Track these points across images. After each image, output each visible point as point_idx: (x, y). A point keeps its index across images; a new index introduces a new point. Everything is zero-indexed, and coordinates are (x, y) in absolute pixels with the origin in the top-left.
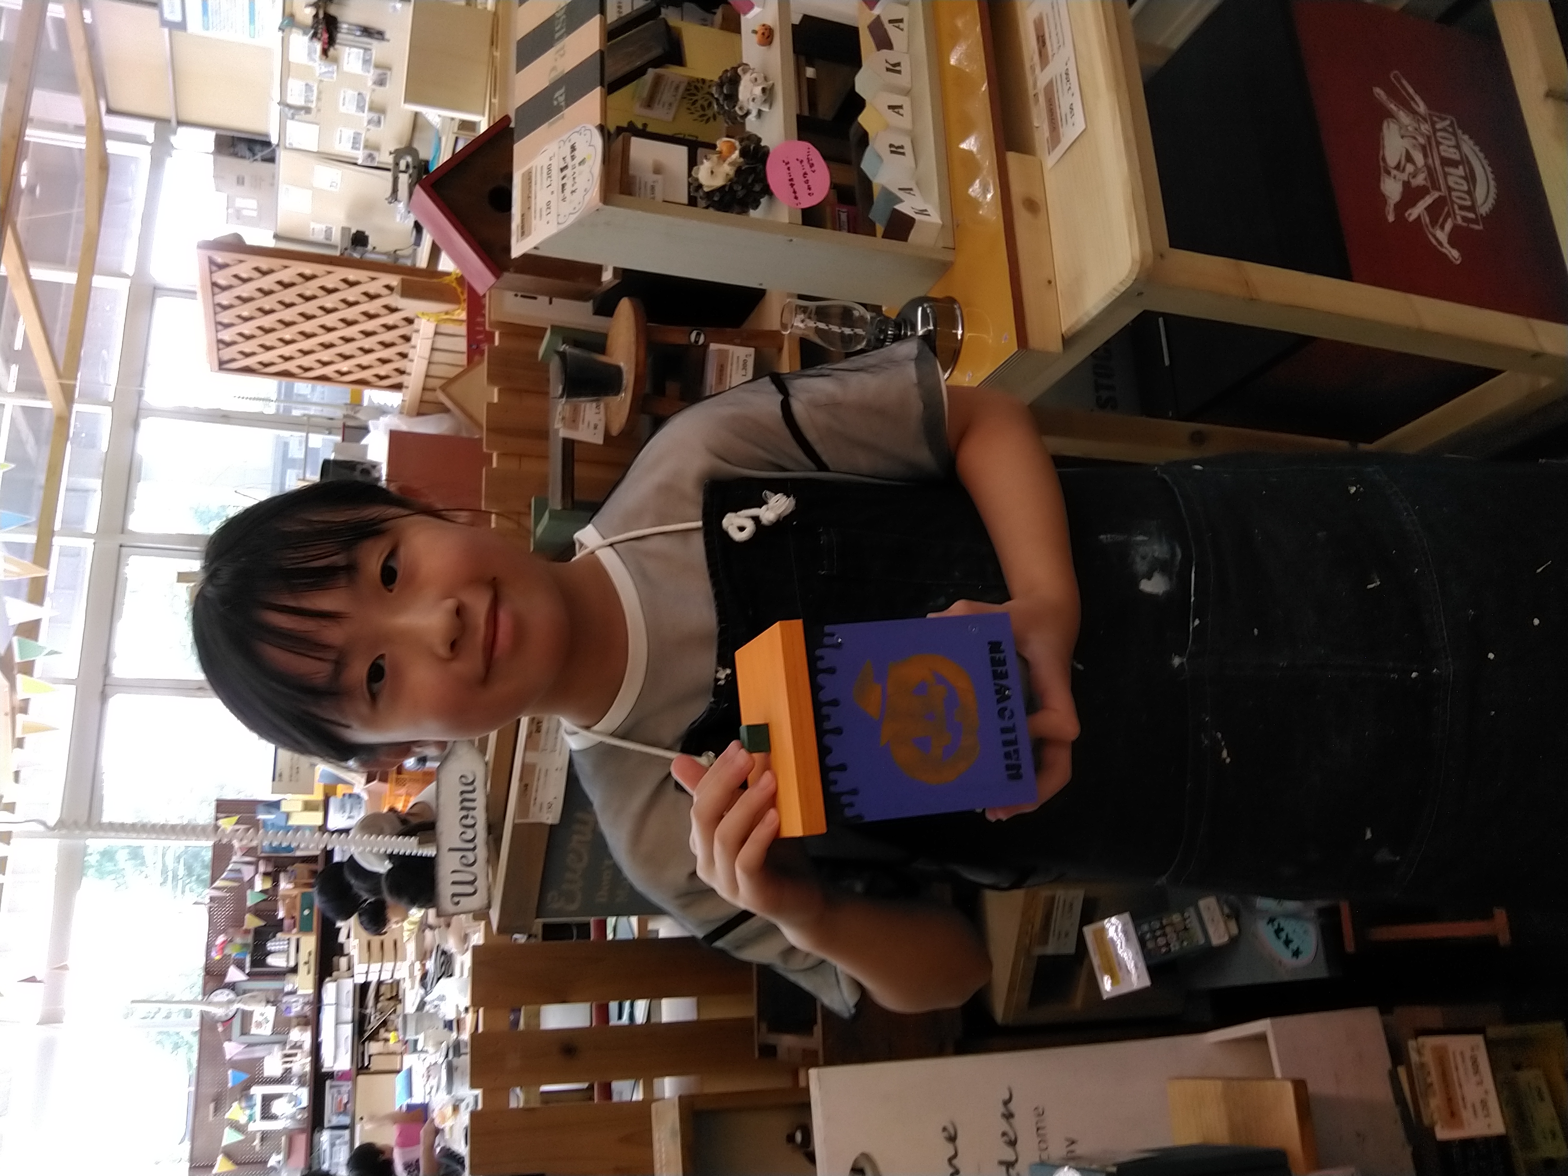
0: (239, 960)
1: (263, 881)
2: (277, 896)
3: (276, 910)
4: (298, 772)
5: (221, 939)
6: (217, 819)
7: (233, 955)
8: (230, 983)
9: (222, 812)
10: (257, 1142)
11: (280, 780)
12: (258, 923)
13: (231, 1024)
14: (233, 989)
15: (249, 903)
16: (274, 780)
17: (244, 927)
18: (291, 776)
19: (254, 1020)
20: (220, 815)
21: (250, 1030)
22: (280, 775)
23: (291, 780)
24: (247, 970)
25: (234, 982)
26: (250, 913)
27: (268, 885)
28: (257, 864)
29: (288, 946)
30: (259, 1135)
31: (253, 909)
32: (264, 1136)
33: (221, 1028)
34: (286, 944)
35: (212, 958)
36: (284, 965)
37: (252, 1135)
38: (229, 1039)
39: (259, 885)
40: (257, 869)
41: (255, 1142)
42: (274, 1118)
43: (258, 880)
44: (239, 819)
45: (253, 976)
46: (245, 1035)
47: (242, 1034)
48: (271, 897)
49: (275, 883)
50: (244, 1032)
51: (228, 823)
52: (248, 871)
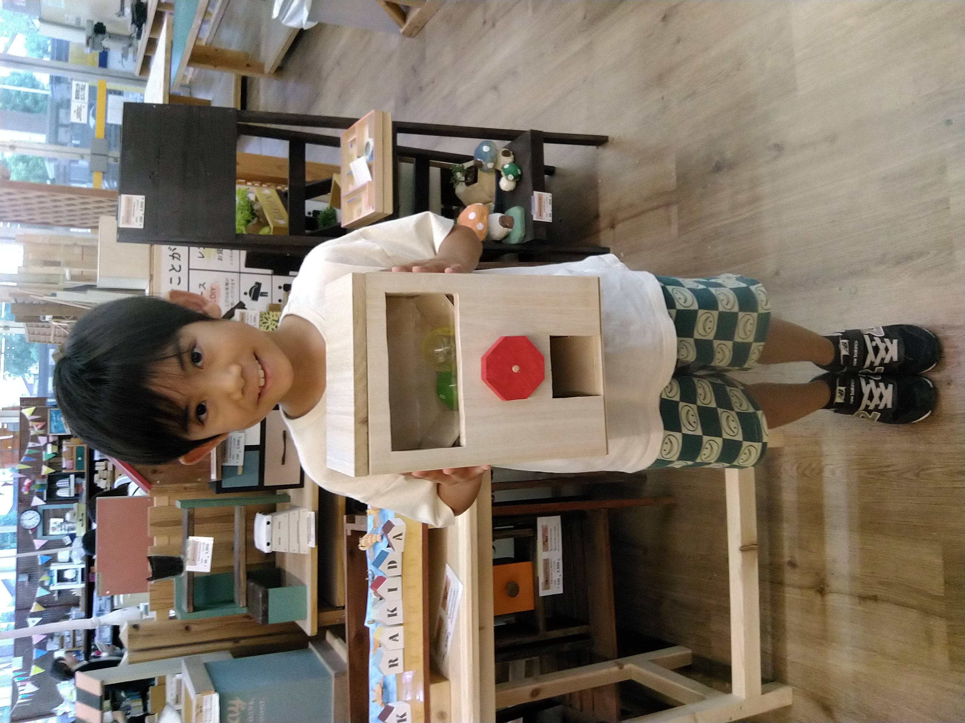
0: (39, 492)
1: (52, 447)
2: (61, 455)
3: (60, 463)
5: (27, 481)
6: (21, 409)
7: (36, 491)
8: (34, 507)
9: (23, 405)
12: (50, 471)
13: (37, 531)
14: (36, 511)
15: (44, 459)
17: (42, 474)
19: (50, 526)
20: (23, 407)
21: (48, 533)
24: (45, 499)
25: (37, 506)
26: (45, 465)
27: (56, 450)
28: (48, 437)
29: (69, 484)
30: (57, 592)
31: (47, 463)
32: (60, 592)
33: (30, 532)
34: (68, 483)
35: (22, 493)
36: (68, 496)
37: (53, 592)
38: (36, 538)
39: (50, 450)
40: (48, 440)
41: (55, 595)
42: (66, 580)
43: (49, 447)
44: (35, 410)
45: (49, 502)
46: (45, 535)
47: (44, 535)
48: (58, 455)
49: (60, 447)
50: (45, 533)
51: (28, 412)
52: (43, 440)
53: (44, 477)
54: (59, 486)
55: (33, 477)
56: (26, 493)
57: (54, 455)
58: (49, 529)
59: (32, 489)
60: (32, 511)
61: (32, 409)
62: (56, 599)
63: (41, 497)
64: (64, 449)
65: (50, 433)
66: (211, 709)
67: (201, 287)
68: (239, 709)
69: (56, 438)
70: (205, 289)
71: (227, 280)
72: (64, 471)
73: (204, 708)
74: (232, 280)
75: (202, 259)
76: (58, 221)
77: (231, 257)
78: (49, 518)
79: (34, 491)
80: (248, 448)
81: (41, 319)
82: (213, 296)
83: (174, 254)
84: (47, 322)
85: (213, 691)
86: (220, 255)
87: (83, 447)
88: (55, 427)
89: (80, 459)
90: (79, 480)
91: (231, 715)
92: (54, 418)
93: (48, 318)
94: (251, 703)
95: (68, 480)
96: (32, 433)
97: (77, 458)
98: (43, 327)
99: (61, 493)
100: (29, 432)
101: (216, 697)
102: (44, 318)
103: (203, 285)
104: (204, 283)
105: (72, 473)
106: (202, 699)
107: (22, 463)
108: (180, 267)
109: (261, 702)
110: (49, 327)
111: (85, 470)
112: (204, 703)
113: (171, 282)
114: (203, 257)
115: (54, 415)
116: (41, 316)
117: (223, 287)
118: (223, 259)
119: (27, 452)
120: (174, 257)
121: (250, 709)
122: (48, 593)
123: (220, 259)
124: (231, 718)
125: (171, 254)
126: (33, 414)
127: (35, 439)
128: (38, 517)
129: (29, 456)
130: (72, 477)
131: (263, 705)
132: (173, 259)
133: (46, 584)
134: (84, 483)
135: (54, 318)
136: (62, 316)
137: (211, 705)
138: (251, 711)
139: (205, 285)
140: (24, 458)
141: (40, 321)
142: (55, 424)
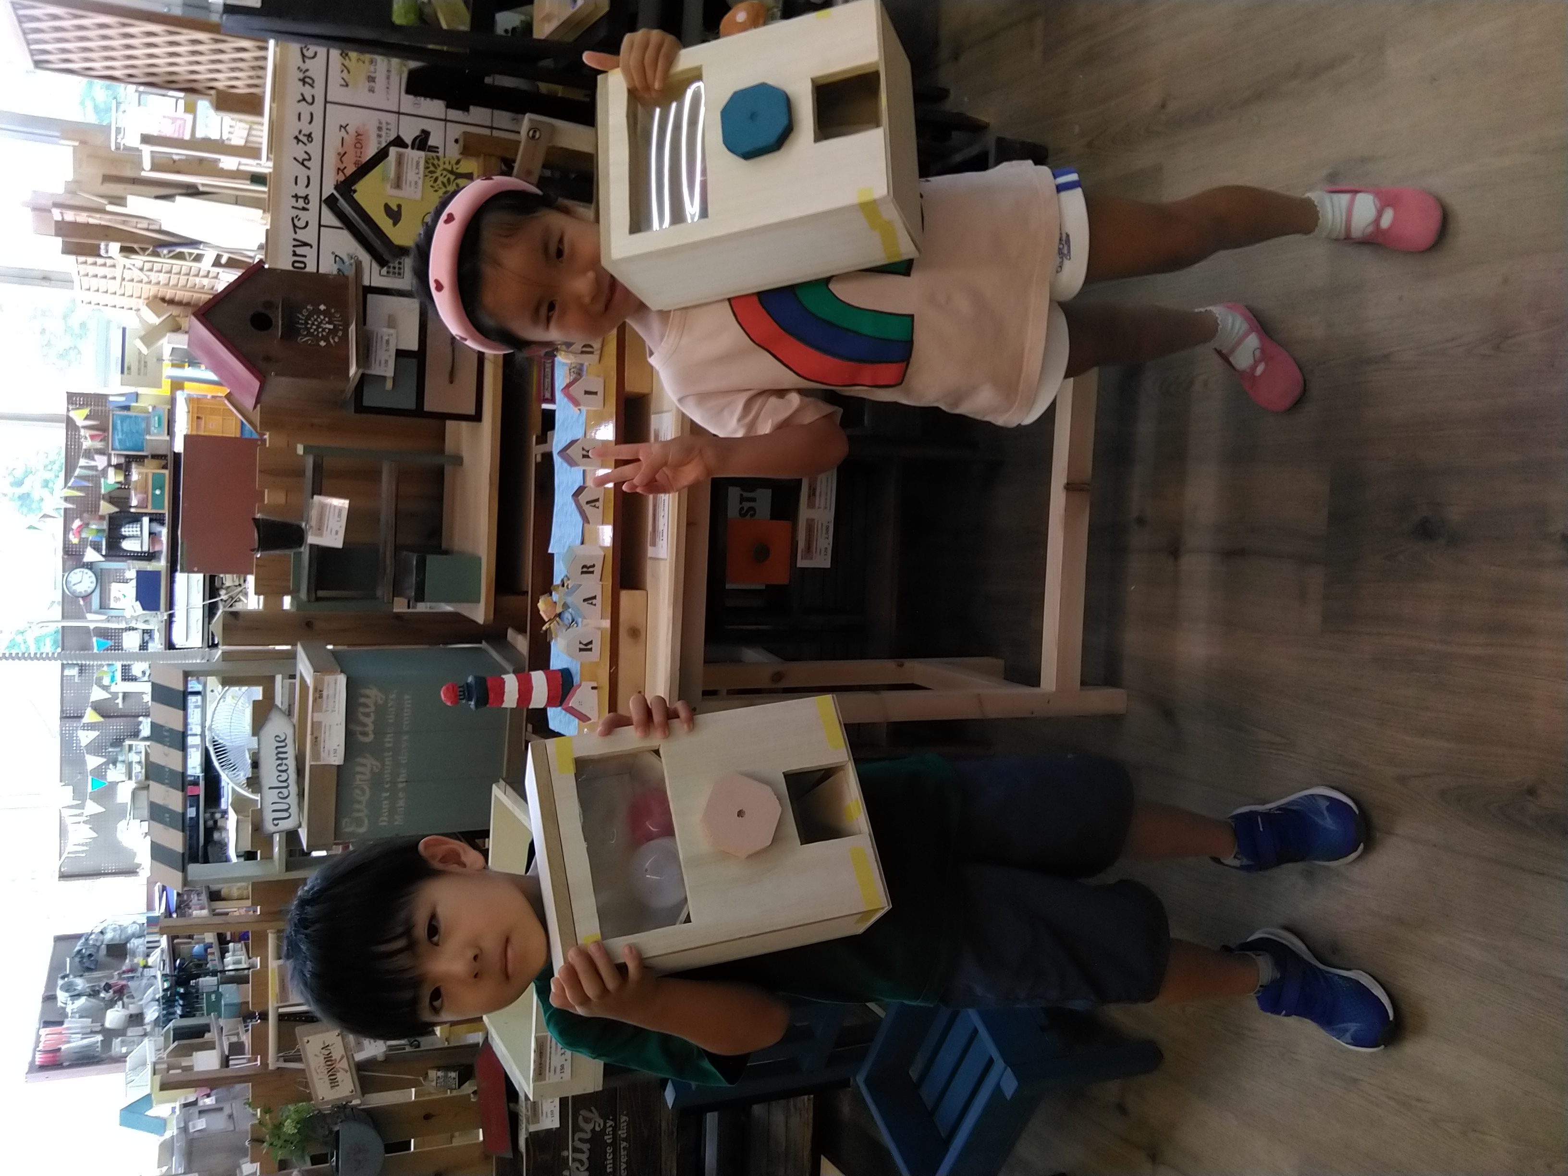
0: (95, 542)
1: (115, 474)
2: (129, 485)
3: (128, 499)
4: (145, 366)
5: (77, 523)
6: (68, 410)
7: (90, 538)
8: (87, 563)
9: (72, 404)
10: (119, 701)
11: (129, 374)
12: (114, 509)
13: (91, 600)
14: (91, 569)
15: (103, 491)
16: (122, 372)
17: (100, 513)
18: (139, 370)
19: (113, 595)
20: (70, 407)
21: (109, 604)
22: (129, 368)
23: (139, 374)
24: (104, 553)
25: (91, 563)
26: (103, 498)
27: (121, 478)
28: (109, 456)
29: (141, 530)
30: (121, 695)
31: (107, 497)
32: (125, 695)
33: (82, 602)
34: (139, 529)
35: (69, 541)
36: (139, 550)
37: (115, 695)
38: (90, 612)
39: (113, 478)
40: (109, 460)
41: (116, 701)
42: (134, 679)
43: (111, 472)
44: (90, 411)
45: (110, 558)
46: (105, 608)
47: (101, 608)
48: (124, 487)
49: (127, 476)
50: (104, 606)
51: (79, 416)
52: (100, 462)
53: (102, 518)
54: (123, 533)
55: (85, 515)
56: (75, 541)
57: (119, 486)
58: (109, 600)
59: (84, 535)
60: (86, 571)
61: (86, 412)
62: (120, 706)
63: (97, 548)
64: (135, 477)
65: (113, 449)
66: (335, 695)
67: (342, 129)
68: (376, 704)
69: (122, 460)
70: (347, 133)
71: (380, 123)
72: (132, 510)
73: (325, 693)
74: (387, 124)
75: (345, 89)
76: (130, 76)
77: (388, 88)
78: (110, 583)
79: (87, 538)
80: (401, 354)
81: (102, 252)
82: (358, 145)
83: (305, 77)
84: (110, 258)
85: (339, 670)
86: (372, 84)
87: (164, 474)
88: (120, 441)
89: (158, 492)
90: (157, 528)
91: (362, 709)
92: (119, 427)
93: (114, 247)
94: (393, 696)
95: (139, 526)
96: (87, 444)
97: (154, 489)
98: (104, 265)
99: (126, 545)
100: (80, 445)
101: (342, 679)
102: (107, 252)
103: (345, 128)
104: (348, 125)
105: (146, 514)
106: (323, 679)
107: (70, 488)
108: (313, 97)
109: (406, 697)
110: (114, 266)
111: (166, 511)
112: (326, 684)
113: (299, 119)
114: (347, 85)
115: (119, 422)
116: (103, 246)
117: (373, 133)
118: (376, 90)
119: (78, 472)
120: (303, 81)
121: (389, 705)
122: (107, 696)
123: (372, 90)
124: (362, 713)
125: (301, 76)
126: (87, 418)
127: (89, 454)
128: (94, 579)
129: (80, 477)
130: (146, 520)
131: (409, 702)
132: (304, 85)
133: (106, 681)
134: (164, 531)
135: (123, 249)
136: (136, 246)
137: (335, 689)
138: (391, 707)
139: (347, 128)
140: (73, 480)
141: (99, 256)
142: (120, 436)
